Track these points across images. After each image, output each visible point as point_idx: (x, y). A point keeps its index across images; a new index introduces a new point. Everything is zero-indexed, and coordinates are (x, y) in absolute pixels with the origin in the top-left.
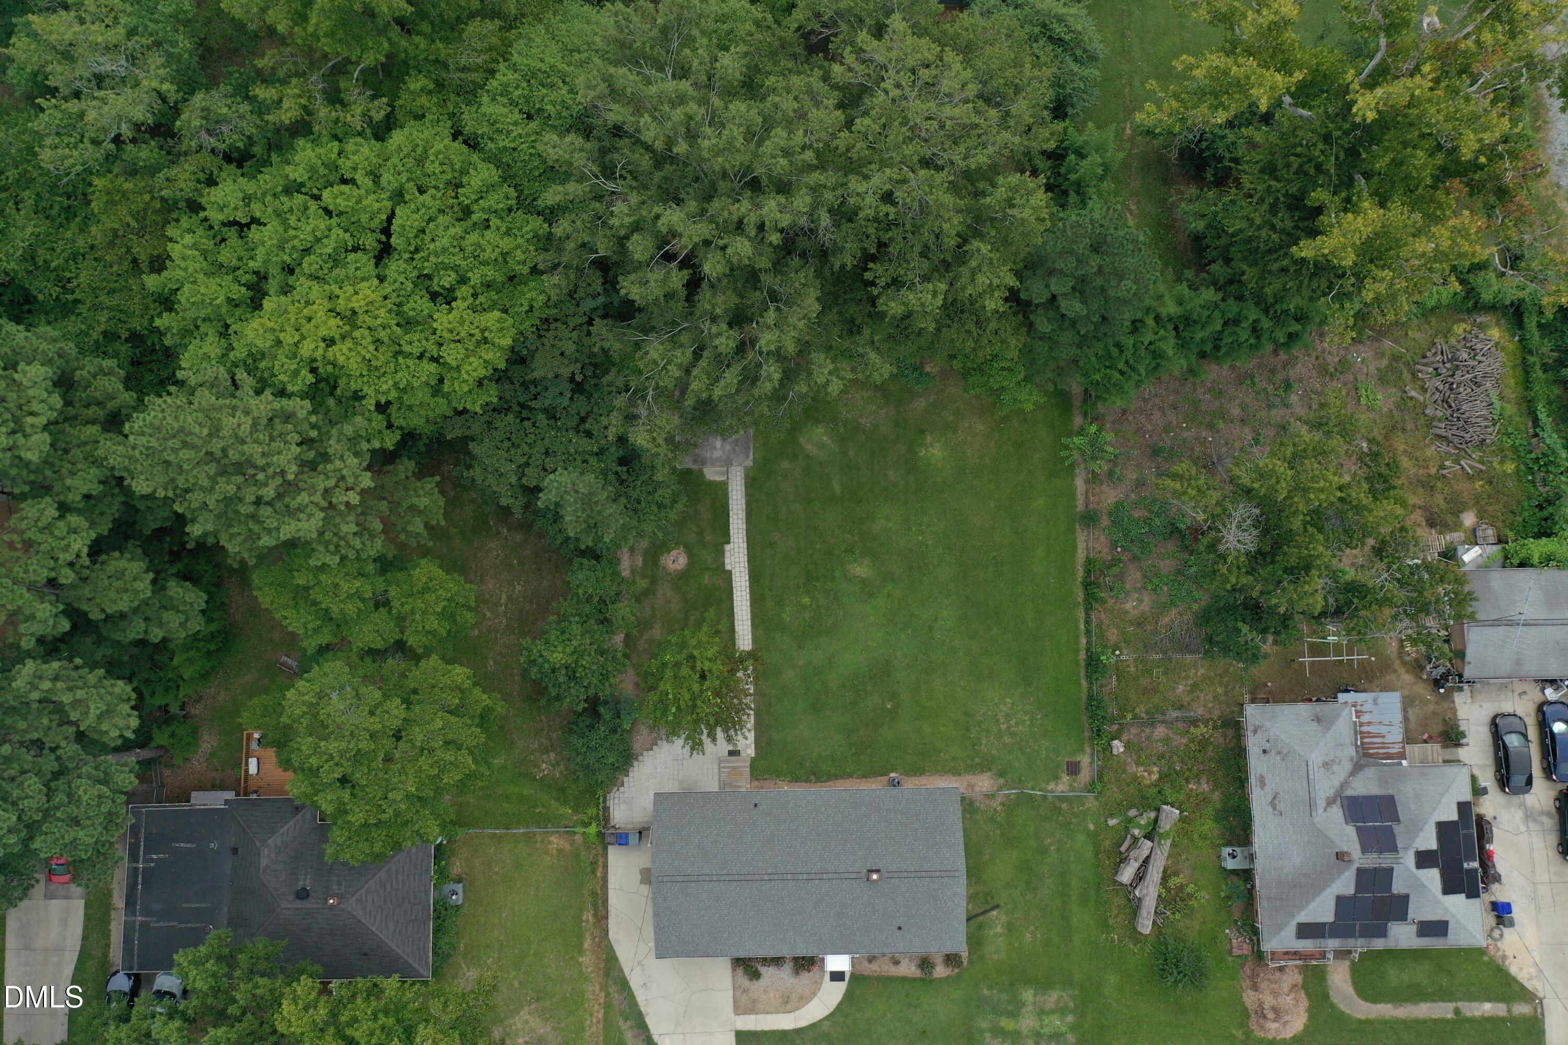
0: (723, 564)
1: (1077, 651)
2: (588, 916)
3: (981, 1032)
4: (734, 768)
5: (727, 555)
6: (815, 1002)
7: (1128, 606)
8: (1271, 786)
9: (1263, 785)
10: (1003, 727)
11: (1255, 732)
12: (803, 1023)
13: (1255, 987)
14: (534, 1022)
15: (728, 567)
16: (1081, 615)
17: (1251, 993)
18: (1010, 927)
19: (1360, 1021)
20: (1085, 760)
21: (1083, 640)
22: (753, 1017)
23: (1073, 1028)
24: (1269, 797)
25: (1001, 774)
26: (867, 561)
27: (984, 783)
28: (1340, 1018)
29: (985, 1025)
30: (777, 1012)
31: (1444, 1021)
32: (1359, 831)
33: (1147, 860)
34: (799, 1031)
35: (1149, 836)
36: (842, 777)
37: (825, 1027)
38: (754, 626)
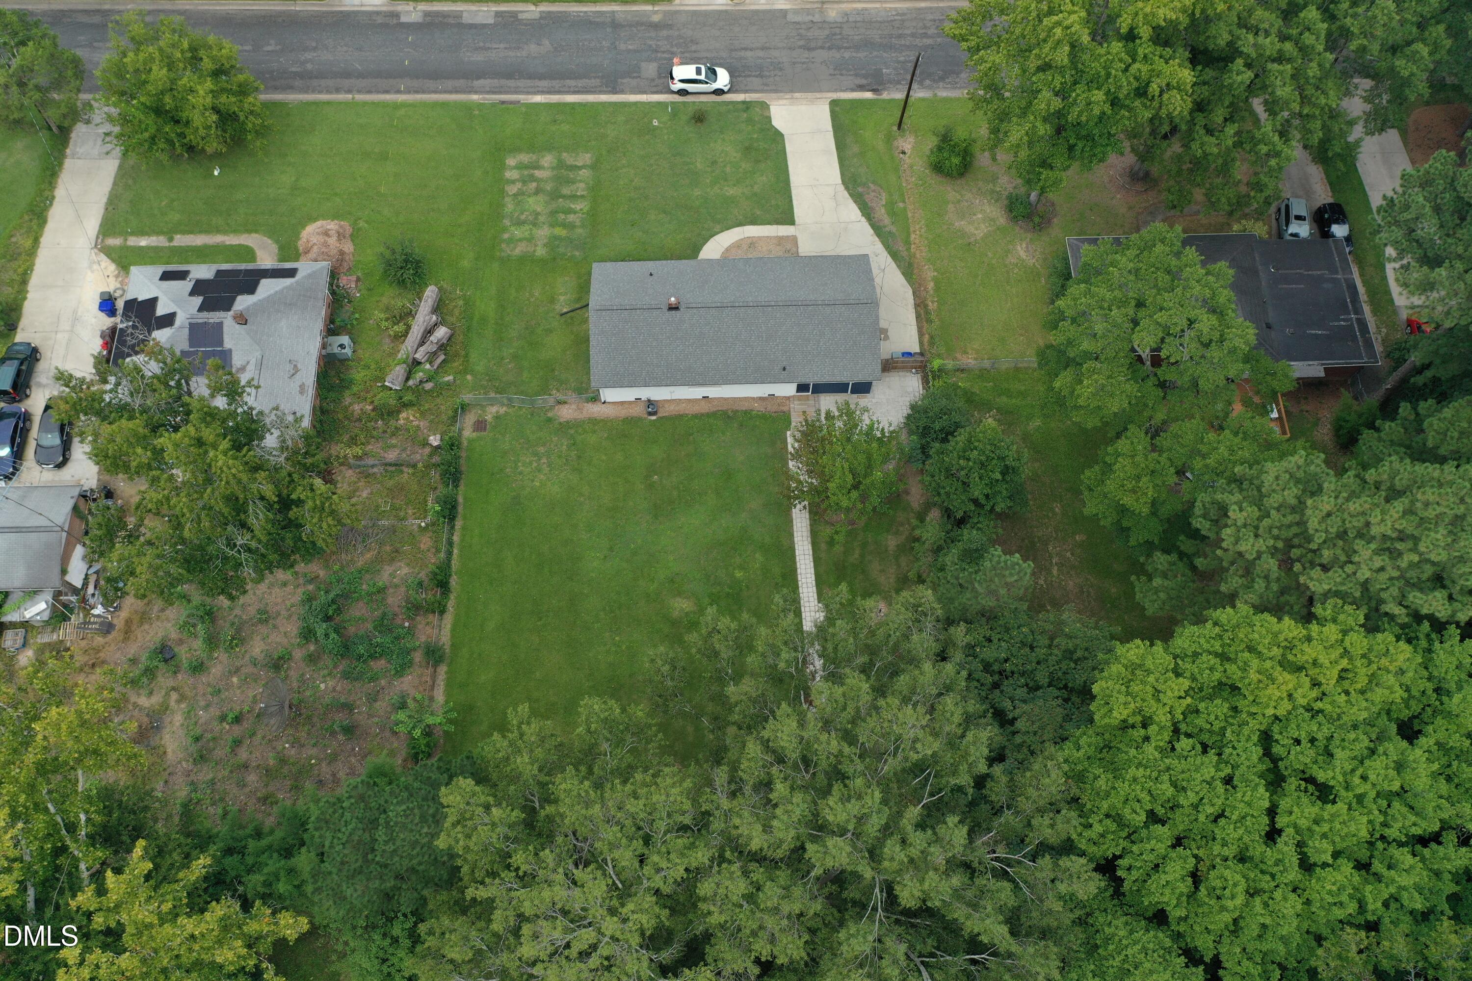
1: (464, 528)
2: (932, 306)
3: (583, 226)
6: (726, 244)
7: (405, 570)
8: (295, 385)
9: (302, 388)
10: (544, 460)
12: (737, 230)
13: (342, 253)
14: (970, 229)
15: (821, 605)
16: (455, 564)
17: (346, 250)
18: (552, 300)
19: (256, 232)
20: (468, 433)
21: (456, 538)
22: (781, 235)
23: (504, 230)
24: (298, 376)
25: (549, 420)
26: (676, 614)
27: (566, 413)
28: (271, 233)
29: (580, 231)
30: (760, 238)
31: (183, 232)
32: (221, 343)
33: (422, 343)
34: (741, 225)
35: (417, 363)
36: (701, 416)
37: (718, 228)
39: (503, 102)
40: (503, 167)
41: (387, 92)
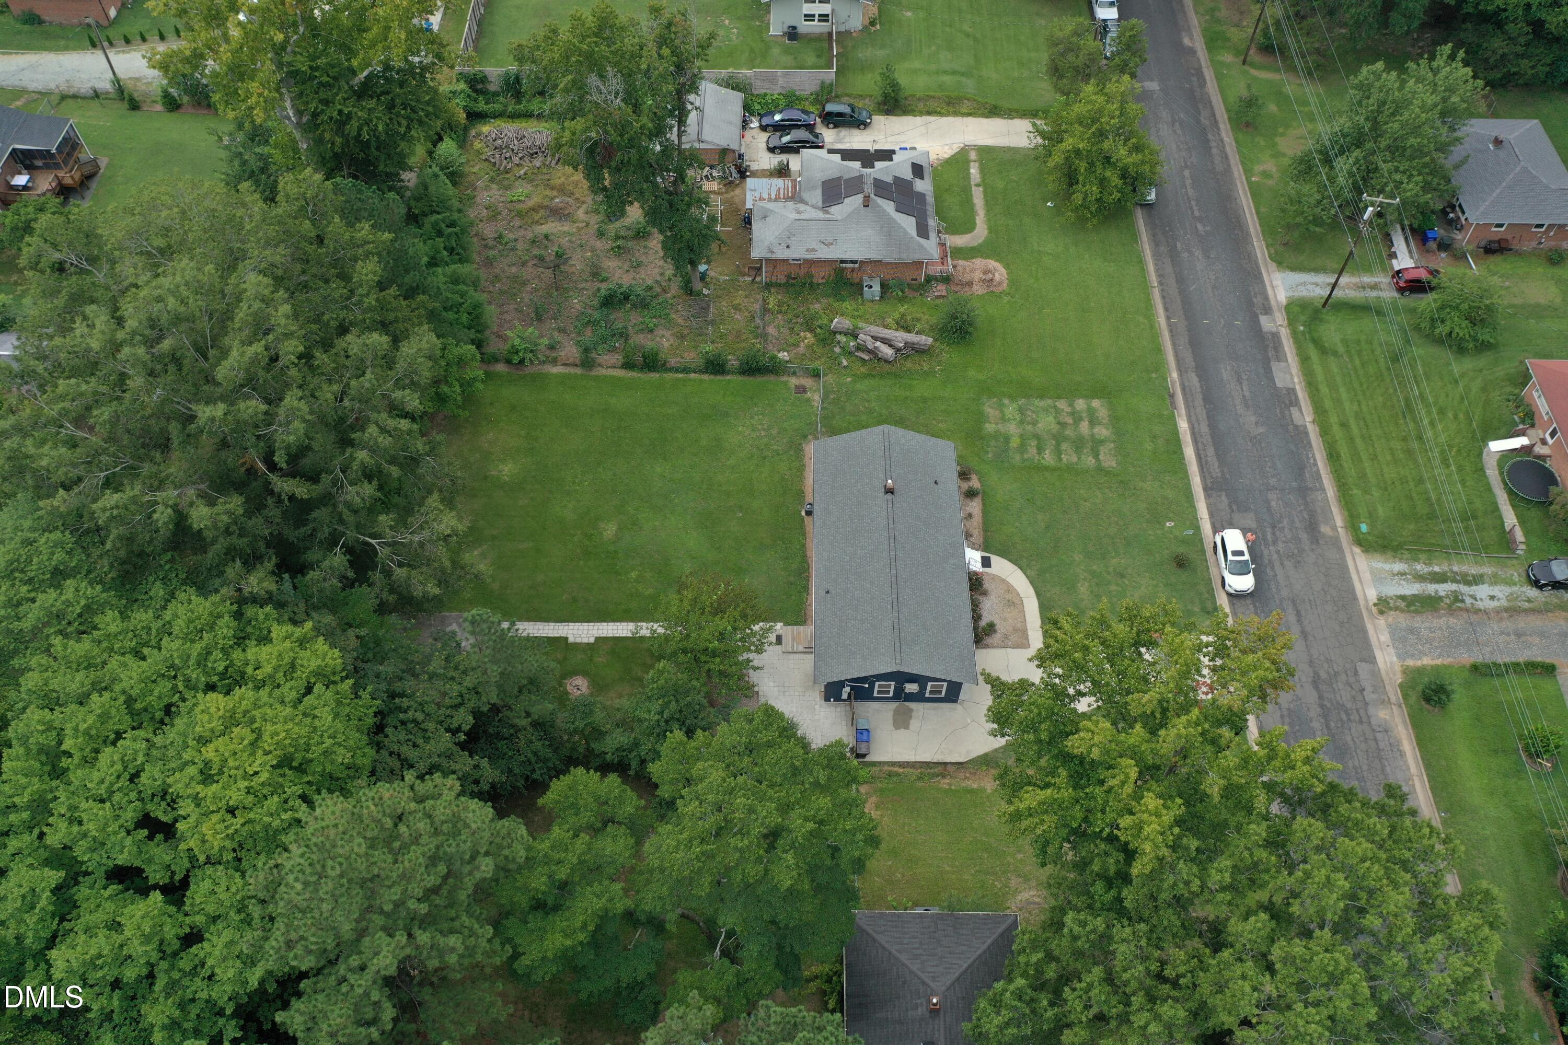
0: (588, 644)
1: (701, 381)
2: (944, 783)
4: (793, 639)
5: (579, 640)
6: (1010, 580)
7: (666, 344)
8: (814, 245)
9: (814, 250)
10: (763, 433)
11: (773, 252)
12: (1031, 591)
13: (970, 284)
15: (592, 640)
16: (670, 376)
17: (975, 288)
19: (990, 233)
20: (793, 381)
21: (692, 375)
22: (1030, 633)
24: (823, 246)
25: (805, 437)
26: (602, 525)
28: (988, 242)
30: (1023, 611)
31: (985, 192)
32: (847, 196)
33: (875, 338)
34: (1038, 595)
35: (856, 337)
36: (805, 552)
37: (1032, 574)
39: (1172, 396)
40: (1090, 397)
41: (1166, 309)
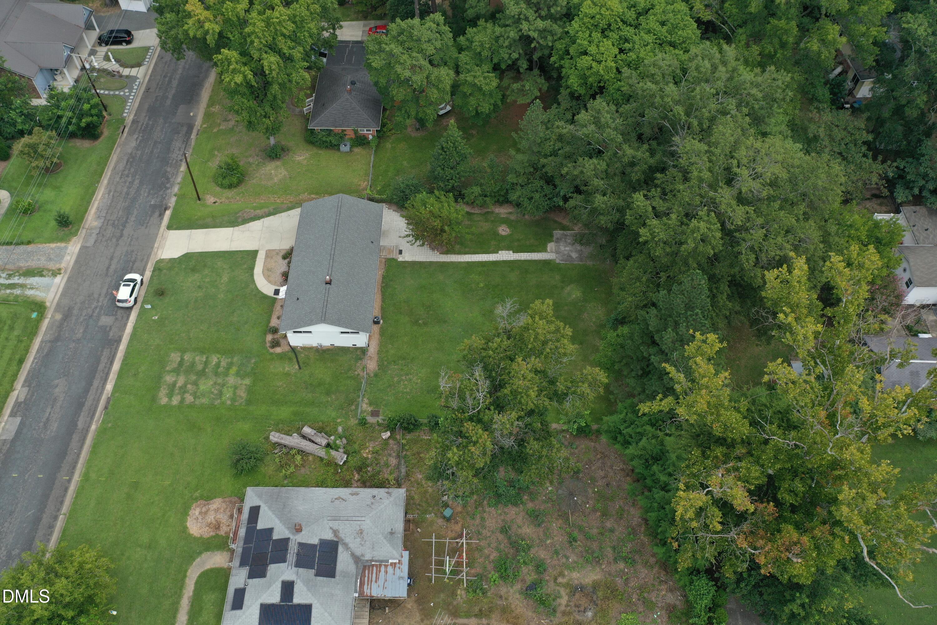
0: (502, 250)
3: (232, 358)
4: (393, 251)
5: (507, 252)
6: (265, 282)
8: (352, 498)
9: (352, 494)
10: (404, 378)
11: (388, 493)
12: (256, 277)
14: (280, 176)
15: (500, 252)
17: (221, 501)
18: (288, 374)
20: (380, 420)
22: (264, 257)
23: (223, 403)
24: (344, 497)
25: (376, 375)
27: (372, 365)
28: (190, 558)
29: (235, 359)
30: (264, 265)
32: (314, 546)
33: (313, 441)
34: (252, 275)
35: (329, 445)
36: (383, 298)
37: (252, 286)
38: (468, 263)
39: (106, 408)
40: (168, 408)
41: (66, 490)
